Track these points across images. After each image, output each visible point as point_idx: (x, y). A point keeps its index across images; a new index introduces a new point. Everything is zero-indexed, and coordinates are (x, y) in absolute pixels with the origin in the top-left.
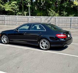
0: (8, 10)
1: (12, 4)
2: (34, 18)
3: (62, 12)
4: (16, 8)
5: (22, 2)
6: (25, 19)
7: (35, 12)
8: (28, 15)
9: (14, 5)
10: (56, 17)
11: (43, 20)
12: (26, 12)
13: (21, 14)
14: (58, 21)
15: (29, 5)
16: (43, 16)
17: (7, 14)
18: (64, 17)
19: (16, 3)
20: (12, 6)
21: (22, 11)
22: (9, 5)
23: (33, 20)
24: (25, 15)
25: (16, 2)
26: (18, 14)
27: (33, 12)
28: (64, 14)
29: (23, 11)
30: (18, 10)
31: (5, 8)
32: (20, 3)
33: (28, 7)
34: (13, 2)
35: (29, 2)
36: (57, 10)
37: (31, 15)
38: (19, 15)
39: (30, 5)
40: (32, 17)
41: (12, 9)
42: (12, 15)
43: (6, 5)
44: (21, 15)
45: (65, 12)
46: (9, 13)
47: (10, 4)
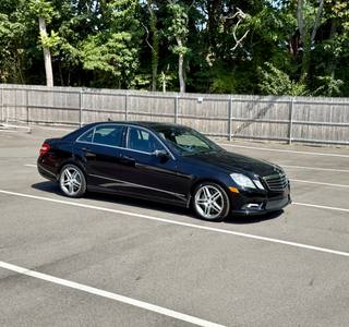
0: (97, 68)
1: (111, 42)
2: (200, 99)
3: (321, 78)
4: (127, 58)
5: (151, 34)
6: (160, 105)
7: (205, 77)
8: (174, 86)
9: (120, 46)
10: (294, 100)
11: (238, 110)
12: (167, 75)
13: (148, 82)
14: (300, 114)
15: (181, 49)
16: (239, 93)
17: (91, 83)
18: (327, 100)
19: (129, 38)
20: (113, 52)
21: (151, 73)
22: (99, 45)
23: (195, 110)
24: (164, 86)
25: (127, 36)
26: (133, 83)
27: (198, 77)
28: (327, 87)
29: (155, 71)
30: (134, 65)
31: (82, 58)
32: (144, 37)
33: (178, 56)
34: (114, 35)
35: (181, 35)
36: (300, 69)
37: (189, 90)
38: (139, 87)
39: (185, 48)
40: (193, 95)
41: (111, 62)
42: (110, 87)
43: (88, 46)
44: (145, 87)
45: (336, 79)
46: (98, 79)
47: (104, 41)
